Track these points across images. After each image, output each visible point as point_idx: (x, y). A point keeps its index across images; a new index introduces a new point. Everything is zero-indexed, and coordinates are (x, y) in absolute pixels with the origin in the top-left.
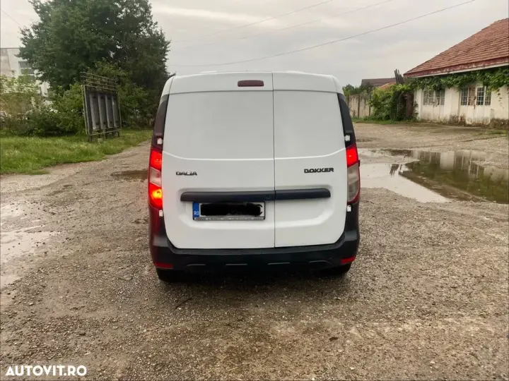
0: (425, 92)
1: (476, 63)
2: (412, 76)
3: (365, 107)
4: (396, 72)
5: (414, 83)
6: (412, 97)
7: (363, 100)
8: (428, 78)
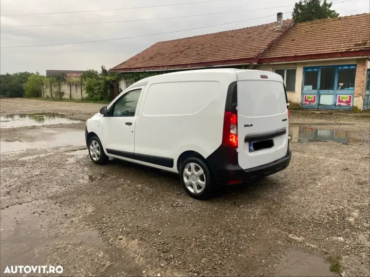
0: (126, 82)
1: (163, 66)
2: (117, 71)
3: (76, 92)
4: (102, 68)
5: (119, 75)
6: (118, 85)
7: (74, 86)
8: (130, 73)
